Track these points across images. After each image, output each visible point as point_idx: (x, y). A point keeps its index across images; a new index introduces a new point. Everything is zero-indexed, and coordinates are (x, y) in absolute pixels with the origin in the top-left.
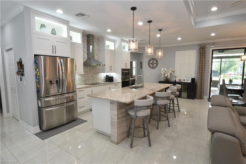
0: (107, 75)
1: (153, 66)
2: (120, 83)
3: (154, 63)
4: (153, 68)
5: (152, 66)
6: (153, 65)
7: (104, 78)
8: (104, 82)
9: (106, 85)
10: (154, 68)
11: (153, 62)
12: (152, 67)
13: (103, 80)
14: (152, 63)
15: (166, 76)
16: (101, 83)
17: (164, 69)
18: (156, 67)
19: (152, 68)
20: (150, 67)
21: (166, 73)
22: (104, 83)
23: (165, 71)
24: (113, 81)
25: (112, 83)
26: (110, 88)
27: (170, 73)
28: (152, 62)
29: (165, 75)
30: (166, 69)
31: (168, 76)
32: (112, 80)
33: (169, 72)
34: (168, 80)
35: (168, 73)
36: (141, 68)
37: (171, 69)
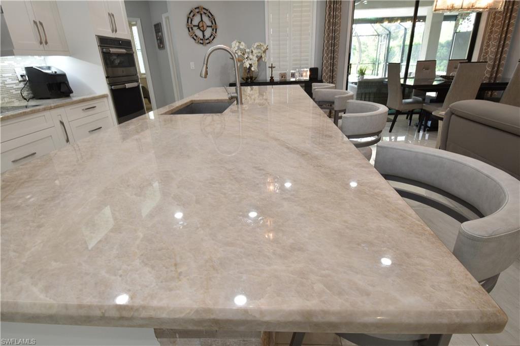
0: (30, 70)
1: (204, 36)
2: (105, 99)
3: (205, 27)
4: (205, 41)
5: (199, 34)
6: (203, 32)
7: (22, 85)
8: (25, 103)
9: (39, 111)
10: (208, 41)
11: (202, 20)
12: (202, 37)
13: (14, 92)
14: (198, 26)
15: (248, 66)
16: (8, 105)
17: (238, 44)
18: (212, 37)
19: (201, 42)
20: (195, 37)
21: (246, 56)
22: (26, 107)
23: (241, 50)
24: (72, 92)
25: (67, 100)
26: (62, 123)
27: (257, 56)
28: (200, 20)
29: (242, 64)
30: (242, 43)
31: (251, 65)
32: (63, 89)
33: (252, 52)
34: (251, 78)
35: (251, 56)
36: (159, 47)
37: (257, 44)
